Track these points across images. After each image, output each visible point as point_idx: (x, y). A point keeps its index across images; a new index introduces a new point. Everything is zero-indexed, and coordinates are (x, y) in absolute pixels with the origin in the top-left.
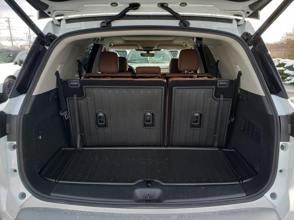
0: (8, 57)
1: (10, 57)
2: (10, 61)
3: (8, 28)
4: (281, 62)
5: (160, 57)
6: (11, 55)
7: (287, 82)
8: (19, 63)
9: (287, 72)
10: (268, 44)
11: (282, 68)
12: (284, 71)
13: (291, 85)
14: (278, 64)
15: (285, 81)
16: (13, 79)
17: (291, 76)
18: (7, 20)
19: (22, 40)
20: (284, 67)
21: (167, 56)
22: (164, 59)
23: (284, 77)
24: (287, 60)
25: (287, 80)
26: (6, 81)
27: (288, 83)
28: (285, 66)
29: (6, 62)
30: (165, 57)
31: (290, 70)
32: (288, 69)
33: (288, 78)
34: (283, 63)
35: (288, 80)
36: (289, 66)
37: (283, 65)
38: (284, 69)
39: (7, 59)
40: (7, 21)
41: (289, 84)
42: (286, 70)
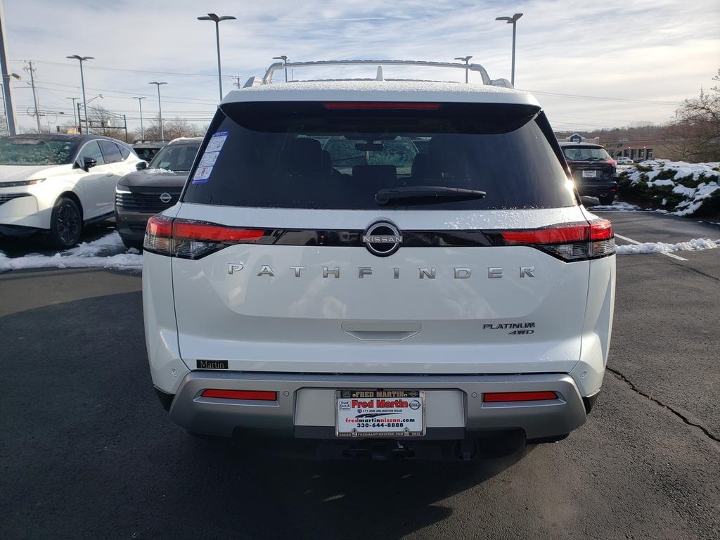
0: (62, 153)
1: (65, 151)
2: (64, 160)
3: (29, 84)
4: (666, 168)
5: (392, 154)
6: (67, 148)
7: (679, 213)
8: (84, 165)
9: (679, 189)
10: (652, 127)
11: (668, 182)
12: (673, 187)
13: (687, 219)
14: (659, 171)
15: (676, 211)
16: (71, 198)
17: (689, 198)
18: (29, 66)
19: (62, 113)
20: (673, 180)
21: (408, 151)
22: (401, 159)
23: (674, 201)
24: (681, 163)
25: (678, 208)
26: (58, 205)
27: (681, 215)
28: (676, 177)
29: (58, 162)
30: (404, 155)
31: (686, 185)
32: (681, 184)
33: (683, 204)
34: (670, 170)
35: (682, 209)
36: (684, 178)
37: (669, 174)
38: (673, 185)
39: (59, 155)
40: (27, 69)
41: (683, 217)
42: (676, 185)
